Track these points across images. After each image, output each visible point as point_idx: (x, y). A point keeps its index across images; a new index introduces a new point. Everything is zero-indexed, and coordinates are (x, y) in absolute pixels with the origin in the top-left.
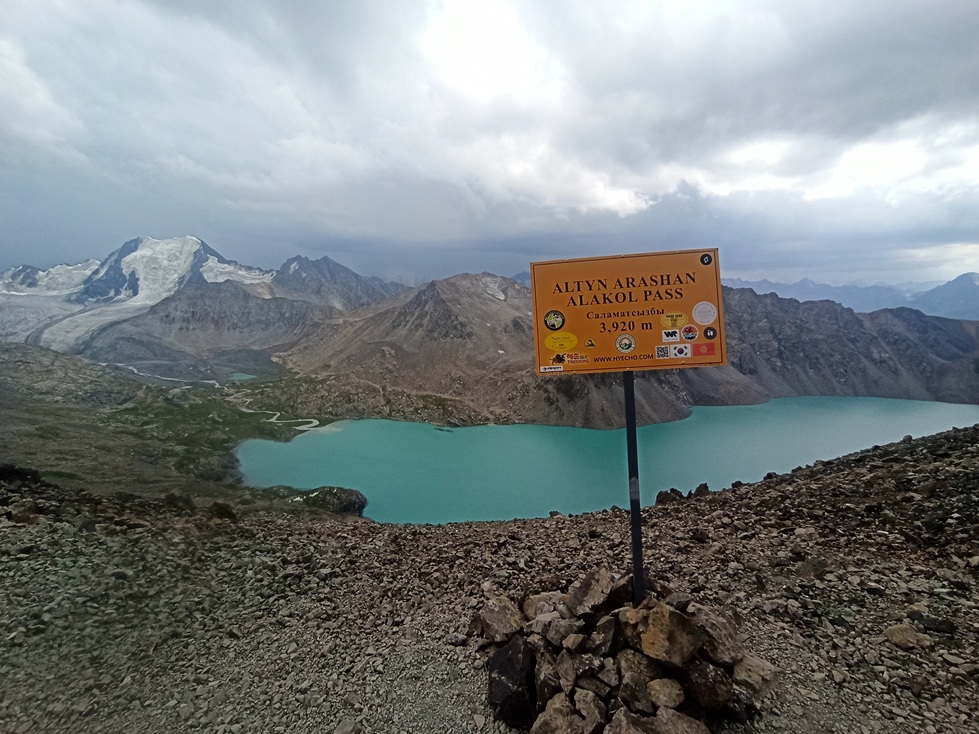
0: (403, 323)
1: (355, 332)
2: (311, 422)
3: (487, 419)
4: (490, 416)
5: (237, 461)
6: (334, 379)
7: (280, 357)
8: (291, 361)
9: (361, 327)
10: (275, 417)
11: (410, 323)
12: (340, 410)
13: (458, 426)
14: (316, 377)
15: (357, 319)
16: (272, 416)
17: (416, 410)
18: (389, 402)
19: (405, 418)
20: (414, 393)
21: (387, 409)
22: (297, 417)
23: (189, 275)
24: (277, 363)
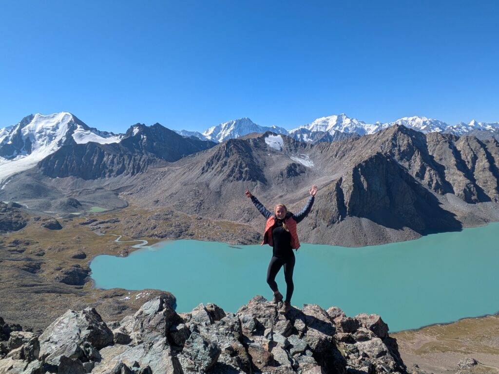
0: (209, 170)
1: (175, 177)
2: (142, 242)
5: (90, 270)
6: (160, 211)
7: (124, 196)
8: (132, 198)
9: (180, 173)
10: (119, 238)
11: (214, 170)
12: (163, 233)
13: (245, 244)
14: (148, 210)
15: (177, 168)
16: (116, 238)
17: (216, 233)
19: (208, 238)
20: (215, 220)
21: (196, 233)
22: (134, 238)
23: (64, 139)
24: (122, 200)
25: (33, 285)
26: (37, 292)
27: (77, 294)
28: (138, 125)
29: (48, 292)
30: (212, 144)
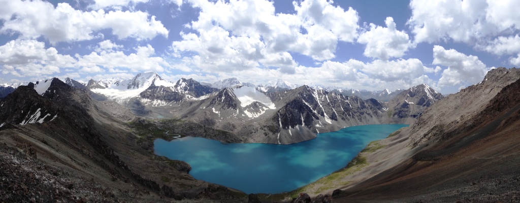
2: (178, 136)
3: (241, 140)
4: (242, 139)
5: (153, 145)
6: (188, 121)
8: (176, 113)
12: (188, 133)
16: (166, 131)
17: (215, 135)
18: (205, 131)
19: (211, 138)
21: (205, 134)
22: (174, 133)
23: (151, 83)
24: (171, 114)
25: (130, 146)
26: (132, 149)
27: (147, 155)
28: (182, 79)
29: (136, 150)
30: (216, 90)
